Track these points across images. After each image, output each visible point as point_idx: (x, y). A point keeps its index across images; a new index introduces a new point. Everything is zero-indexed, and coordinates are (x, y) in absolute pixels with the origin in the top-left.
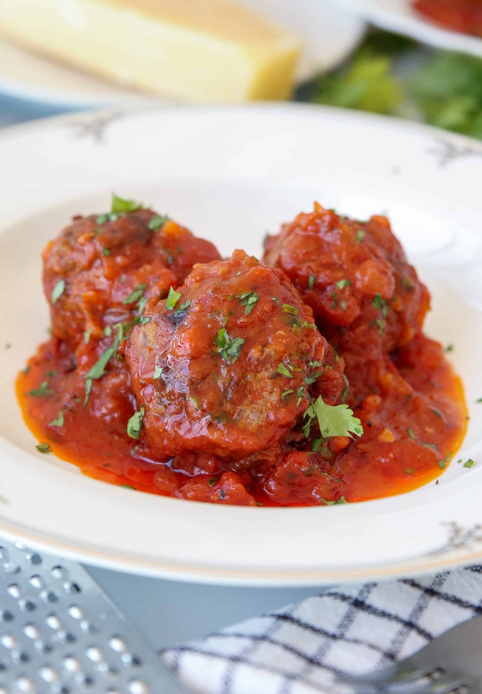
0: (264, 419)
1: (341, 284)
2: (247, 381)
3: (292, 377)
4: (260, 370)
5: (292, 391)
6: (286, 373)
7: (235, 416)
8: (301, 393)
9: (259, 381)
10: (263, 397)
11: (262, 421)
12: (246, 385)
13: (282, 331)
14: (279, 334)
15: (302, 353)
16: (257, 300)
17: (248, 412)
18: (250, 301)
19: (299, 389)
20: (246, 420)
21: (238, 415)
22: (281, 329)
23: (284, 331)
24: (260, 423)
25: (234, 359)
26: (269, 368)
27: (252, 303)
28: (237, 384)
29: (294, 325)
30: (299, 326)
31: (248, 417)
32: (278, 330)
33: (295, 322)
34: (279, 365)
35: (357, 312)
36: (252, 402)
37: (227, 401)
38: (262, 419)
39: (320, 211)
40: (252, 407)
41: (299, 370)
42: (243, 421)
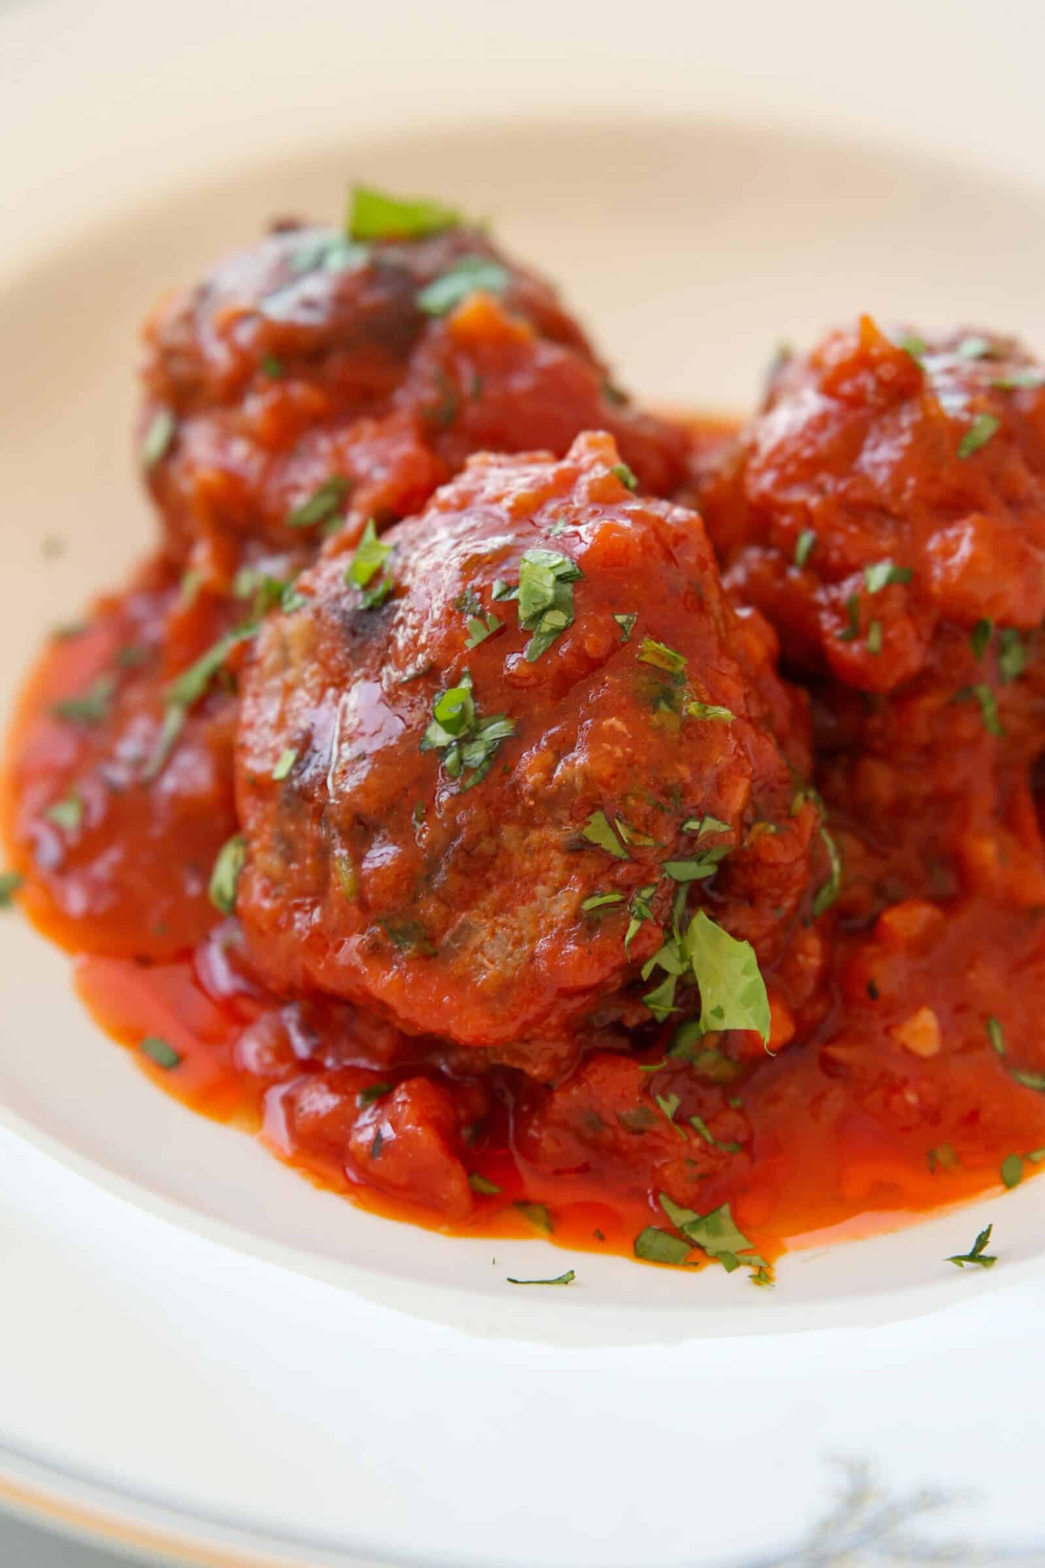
0: (519, 965)
1: (878, 576)
2: (498, 847)
3: (626, 856)
4: (539, 822)
5: (616, 897)
6: (610, 844)
7: (446, 937)
8: (639, 909)
9: (530, 851)
10: (533, 897)
11: (515, 969)
12: (495, 856)
13: (618, 719)
14: (612, 727)
15: (666, 792)
16: (567, 621)
17: (484, 934)
18: (548, 623)
19: (639, 896)
20: (472, 954)
21: (455, 938)
22: (617, 712)
23: (626, 722)
24: (509, 973)
25: (473, 776)
26: (564, 820)
27: (552, 629)
28: (467, 850)
29: (663, 706)
30: (676, 709)
31: (479, 949)
32: (610, 716)
33: (668, 697)
34: (591, 818)
35: (915, 658)
36: (501, 908)
37: (431, 892)
38: (515, 964)
39: (875, 352)
40: (496, 921)
41: (649, 842)
42: (465, 957)
